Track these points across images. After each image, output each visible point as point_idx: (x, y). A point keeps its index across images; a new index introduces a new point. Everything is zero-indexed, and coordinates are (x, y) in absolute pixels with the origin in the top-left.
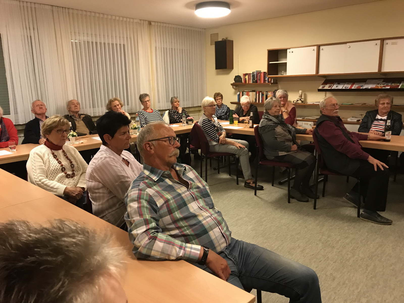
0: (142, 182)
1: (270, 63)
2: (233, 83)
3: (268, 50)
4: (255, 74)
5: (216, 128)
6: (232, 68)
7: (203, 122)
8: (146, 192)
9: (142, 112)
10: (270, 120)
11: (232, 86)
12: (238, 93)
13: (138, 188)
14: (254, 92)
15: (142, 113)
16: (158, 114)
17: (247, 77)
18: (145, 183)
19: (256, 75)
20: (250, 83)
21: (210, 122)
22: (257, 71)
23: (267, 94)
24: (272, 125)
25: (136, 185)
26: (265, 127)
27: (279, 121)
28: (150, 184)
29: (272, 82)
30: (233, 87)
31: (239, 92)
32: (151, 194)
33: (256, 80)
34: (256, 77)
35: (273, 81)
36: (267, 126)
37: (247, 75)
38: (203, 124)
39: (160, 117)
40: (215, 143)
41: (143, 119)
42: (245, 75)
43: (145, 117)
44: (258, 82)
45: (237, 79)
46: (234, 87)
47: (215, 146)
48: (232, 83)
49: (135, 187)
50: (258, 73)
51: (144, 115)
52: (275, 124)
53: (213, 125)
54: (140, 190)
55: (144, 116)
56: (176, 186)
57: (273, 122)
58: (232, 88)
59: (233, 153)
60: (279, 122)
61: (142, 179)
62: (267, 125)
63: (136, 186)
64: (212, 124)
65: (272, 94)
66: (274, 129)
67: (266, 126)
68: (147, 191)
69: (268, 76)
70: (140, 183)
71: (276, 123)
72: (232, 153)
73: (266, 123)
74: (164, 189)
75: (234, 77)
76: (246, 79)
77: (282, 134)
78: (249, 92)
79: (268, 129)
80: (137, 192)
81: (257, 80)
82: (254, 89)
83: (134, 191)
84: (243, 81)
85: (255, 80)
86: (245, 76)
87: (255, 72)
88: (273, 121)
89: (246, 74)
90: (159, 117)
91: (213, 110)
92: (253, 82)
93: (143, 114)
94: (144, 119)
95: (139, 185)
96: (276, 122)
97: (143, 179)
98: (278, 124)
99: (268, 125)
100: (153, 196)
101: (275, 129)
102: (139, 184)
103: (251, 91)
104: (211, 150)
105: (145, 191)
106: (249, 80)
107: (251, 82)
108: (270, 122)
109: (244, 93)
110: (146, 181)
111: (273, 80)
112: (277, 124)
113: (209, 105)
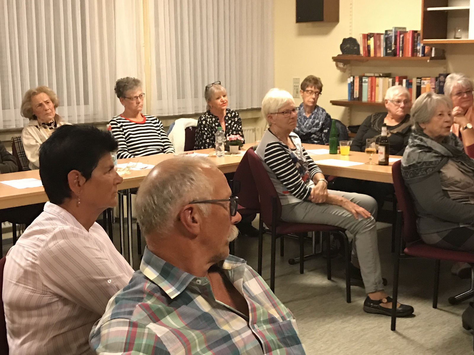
0: (140, 303)
1: (429, 9)
2: (339, 55)
4: (392, 34)
5: (298, 165)
6: (336, 20)
7: (266, 150)
8: (146, 331)
9: (119, 123)
10: (426, 150)
11: (335, 63)
12: (350, 80)
13: (128, 320)
14: (387, 79)
15: (119, 125)
16: (158, 128)
17: (371, 42)
18: (147, 308)
19: (393, 37)
20: (378, 55)
21: (284, 150)
22: (395, 28)
23: (420, 83)
24: (432, 162)
25: (123, 310)
26: (417, 166)
27: (449, 150)
28: (159, 310)
29: (433, 55)
30: (337, 66)
31: (352, 78)
32: (159, 335)
33: (393, 48)
34: (393, 43)
35: (435, 54)
36: (422, 165)
37: (371, 37)
38: (266, 156)
39: (162, 134)
40: (294, 200)
41: (122, 138)
42: (367, 37)
43: (126, 135)
44: (398, 53)
45: (348, 46)
46: (341, 65)
47: (296, 207)
48: (336, 55)
49: (120, 316)
50: (398, 34)
51: (124, 129)
52: (440, 159)
53: (292, 157)
54: (134, 325)
55: (125, 131)
56: (219, 316)
57: (434, 154)
58: (335, 67)
59: (340, 226)
60: (451, 154)
61: (138, 296)
62: (420, 163)
63: (124, 313)
64: (290, 156)
65: (433, 84)
66: (440, 172)
67: (419, 165)
68: (149, 328)
69: (424, 40)
70: (134, 306)
71: (443, 156)
72: (337, 227)
73: (419, 158)
74: (191, 322)
75: (341, 42)
76: (369, 46)
77: (459, 182)
78: (376, 77)
79: (425, 173)
80: (126, 328)
81: (396, 49)
82: (387, 71)
83: (118, 324)
84: (362, 52)
85: (390, 49)
86: (368, 40)
87: (391, 31)
88: (436, 152)
89: (371, 34)
90: (159, 134)
91: (290, 121)
92: (387, 54)
93: (122, 126)
94: (124, 139)
95: (131, 313)
96: (443, 153)
97: (141, 296)
98: (448, 157)
99: (424, 162)
100: (165, 341)
101: (442, 170)
102: (131, 309)
103: (380, 76)
104: (286, 216)
105: (144, 326)
106: (378, 50)
107: (382, 53)
108: (429, 154)
109: (364, 80)
110: (149, 302)
111: (435, 50)
112: (445, 159)
113: (282, 110)
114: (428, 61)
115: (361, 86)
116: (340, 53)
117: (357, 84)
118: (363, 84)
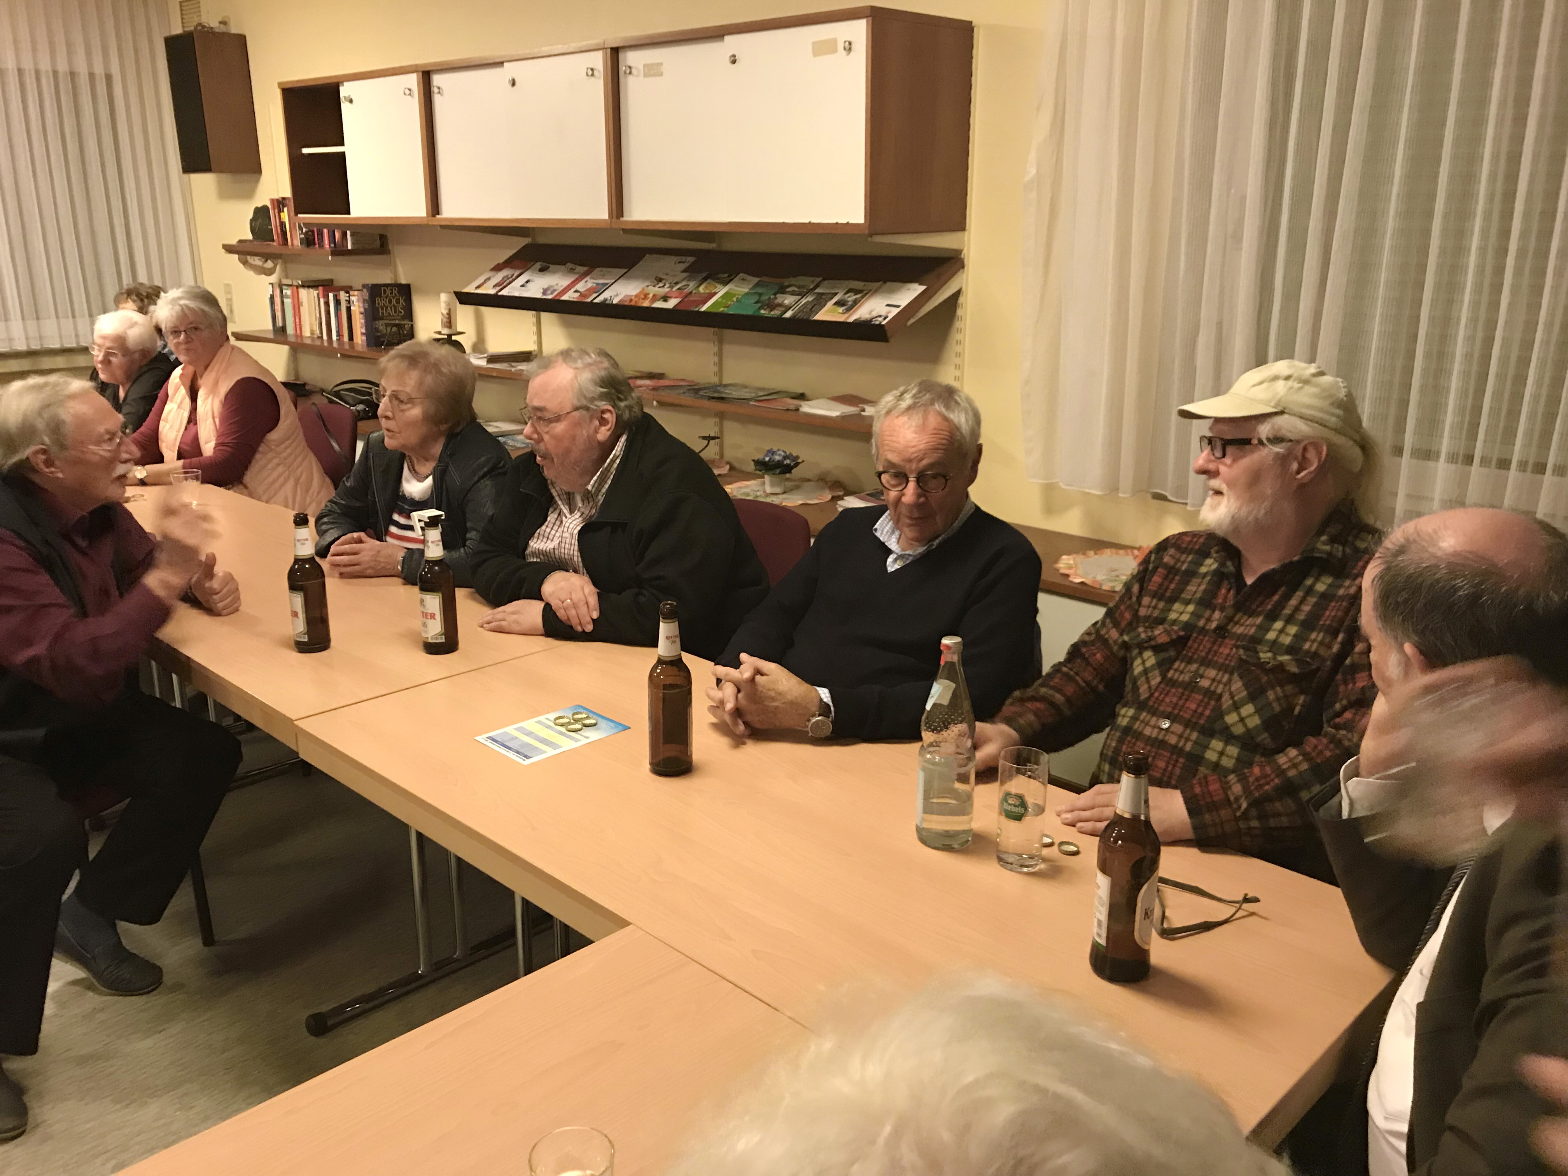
1: (305, 151)
2: (248, 240)
3: (280, 84)
11: (235, 257)
12: (270, 291)
14: (311, 290)
17: (286, 216)
20: (295, 242)
23: (349, 302)
29: (350, 247)
30: (245, 263)
37: (284, 206)
42: (281, 205)
45: (260, 221)
46: (257, 261)
48: (243, 240)
69: (298, 216)
75: (251, 215)
76: (282, 224)
78: (297, 287)
82: (309, 276)
84: (275, 237)
86: (279, 212)
89: (283, 199)
103: (303, 286)
106: (293, 232)
109: (284, 291)
114: (330, 257)
115: (283, 303)
116: (250, 237)
117: (278, 300)
118: (285, 300)
